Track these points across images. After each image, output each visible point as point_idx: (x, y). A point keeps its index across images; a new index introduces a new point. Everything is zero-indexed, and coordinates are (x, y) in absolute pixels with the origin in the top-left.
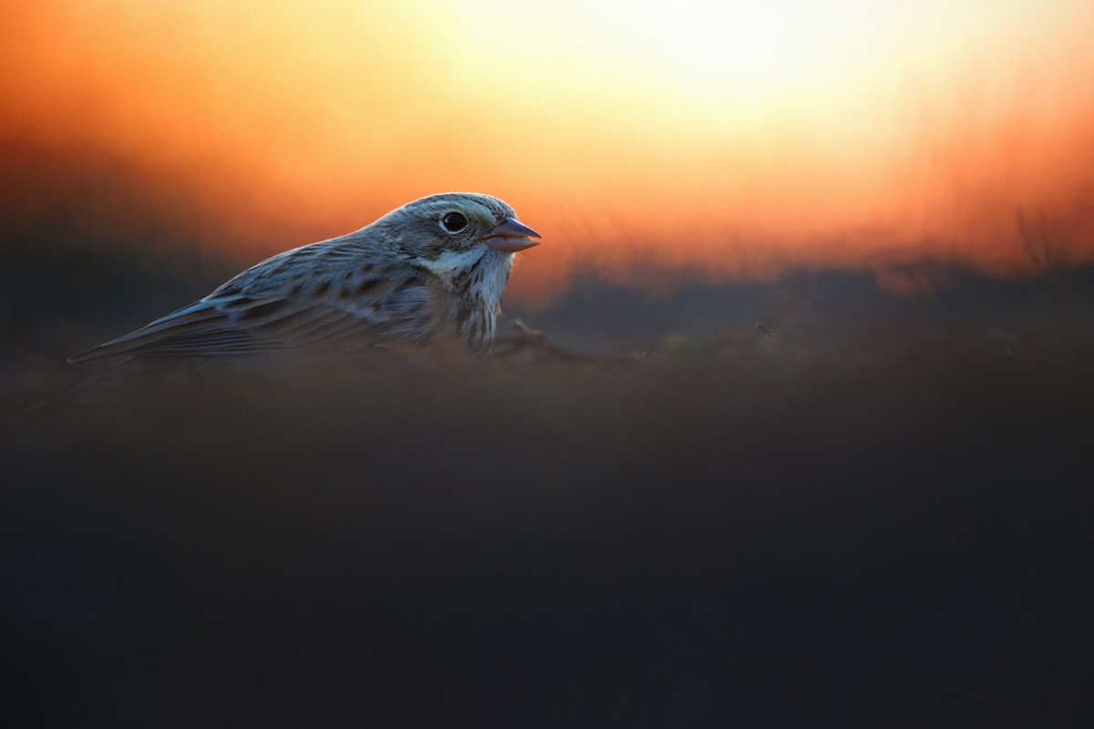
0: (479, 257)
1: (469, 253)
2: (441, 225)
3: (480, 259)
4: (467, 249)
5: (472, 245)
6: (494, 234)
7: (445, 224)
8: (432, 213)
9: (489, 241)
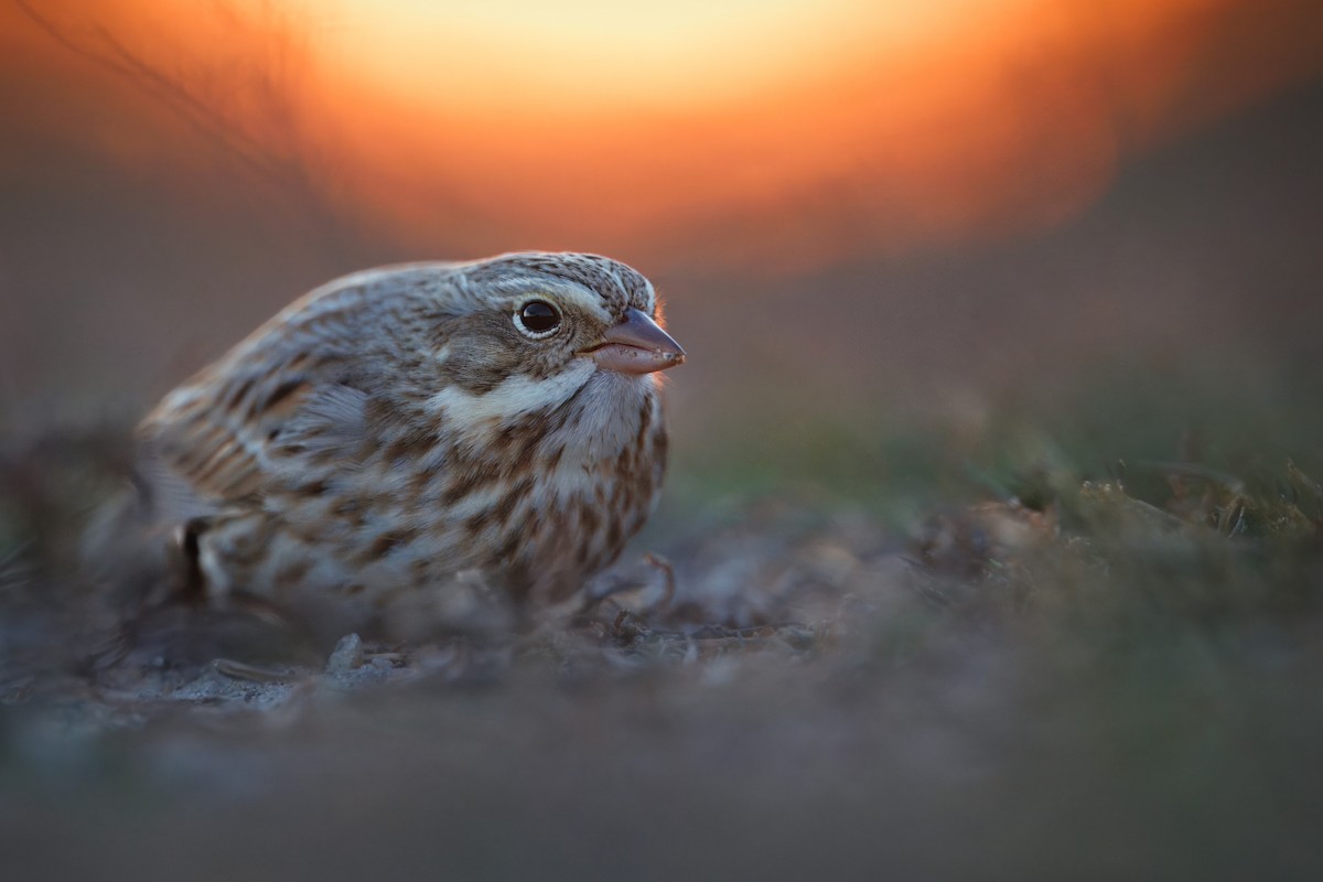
0: (578, 385)
1: (560, 378)
2: (517, 320)
3: (579, 391)
4: (557, 370)
5: (566, 362)
6: (604, 340)
7: (524, 320)
8: (501, 300)
9: (597, 354)
